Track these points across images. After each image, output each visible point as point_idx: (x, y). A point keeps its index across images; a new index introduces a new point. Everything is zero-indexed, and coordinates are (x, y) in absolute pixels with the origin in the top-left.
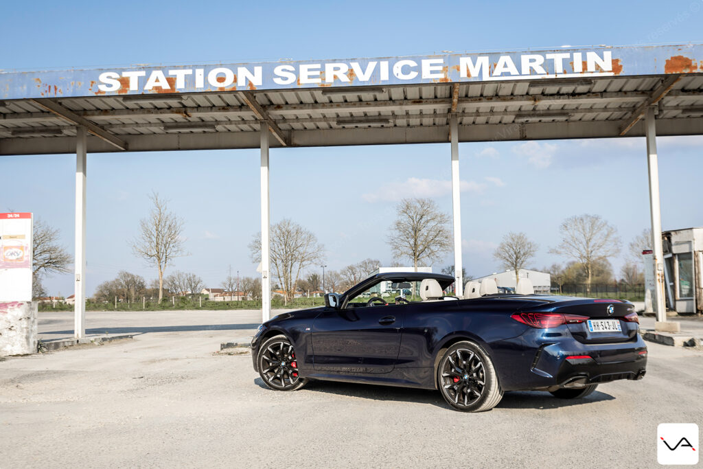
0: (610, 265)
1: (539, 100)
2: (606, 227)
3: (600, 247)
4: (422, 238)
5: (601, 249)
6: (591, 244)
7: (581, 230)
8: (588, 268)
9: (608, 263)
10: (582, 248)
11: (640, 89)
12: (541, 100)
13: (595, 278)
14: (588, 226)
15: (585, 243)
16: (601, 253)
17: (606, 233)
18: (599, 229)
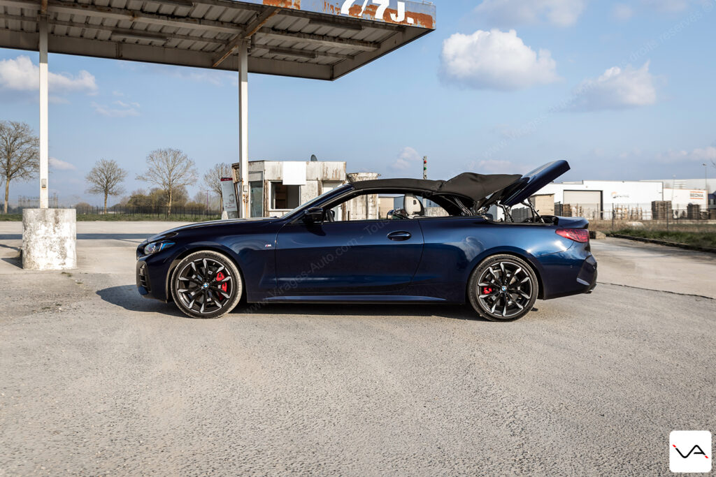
0: (187, 192)
1: (138, 16)
2: (186, 160)
3: (180, 176)
4: (15, 159)
5: (181, 179)
6: (173, 173)
7: (165, 161)
8: (169, 193)
9: (185, 190)
10: (165, 177)
11: (235, 21)
12: (140, 16)
13: (174, 203)
14: (171, 158)
15: (167, 172)
16: (180, 181)
17: (186, 165)
18: (180, 161)
